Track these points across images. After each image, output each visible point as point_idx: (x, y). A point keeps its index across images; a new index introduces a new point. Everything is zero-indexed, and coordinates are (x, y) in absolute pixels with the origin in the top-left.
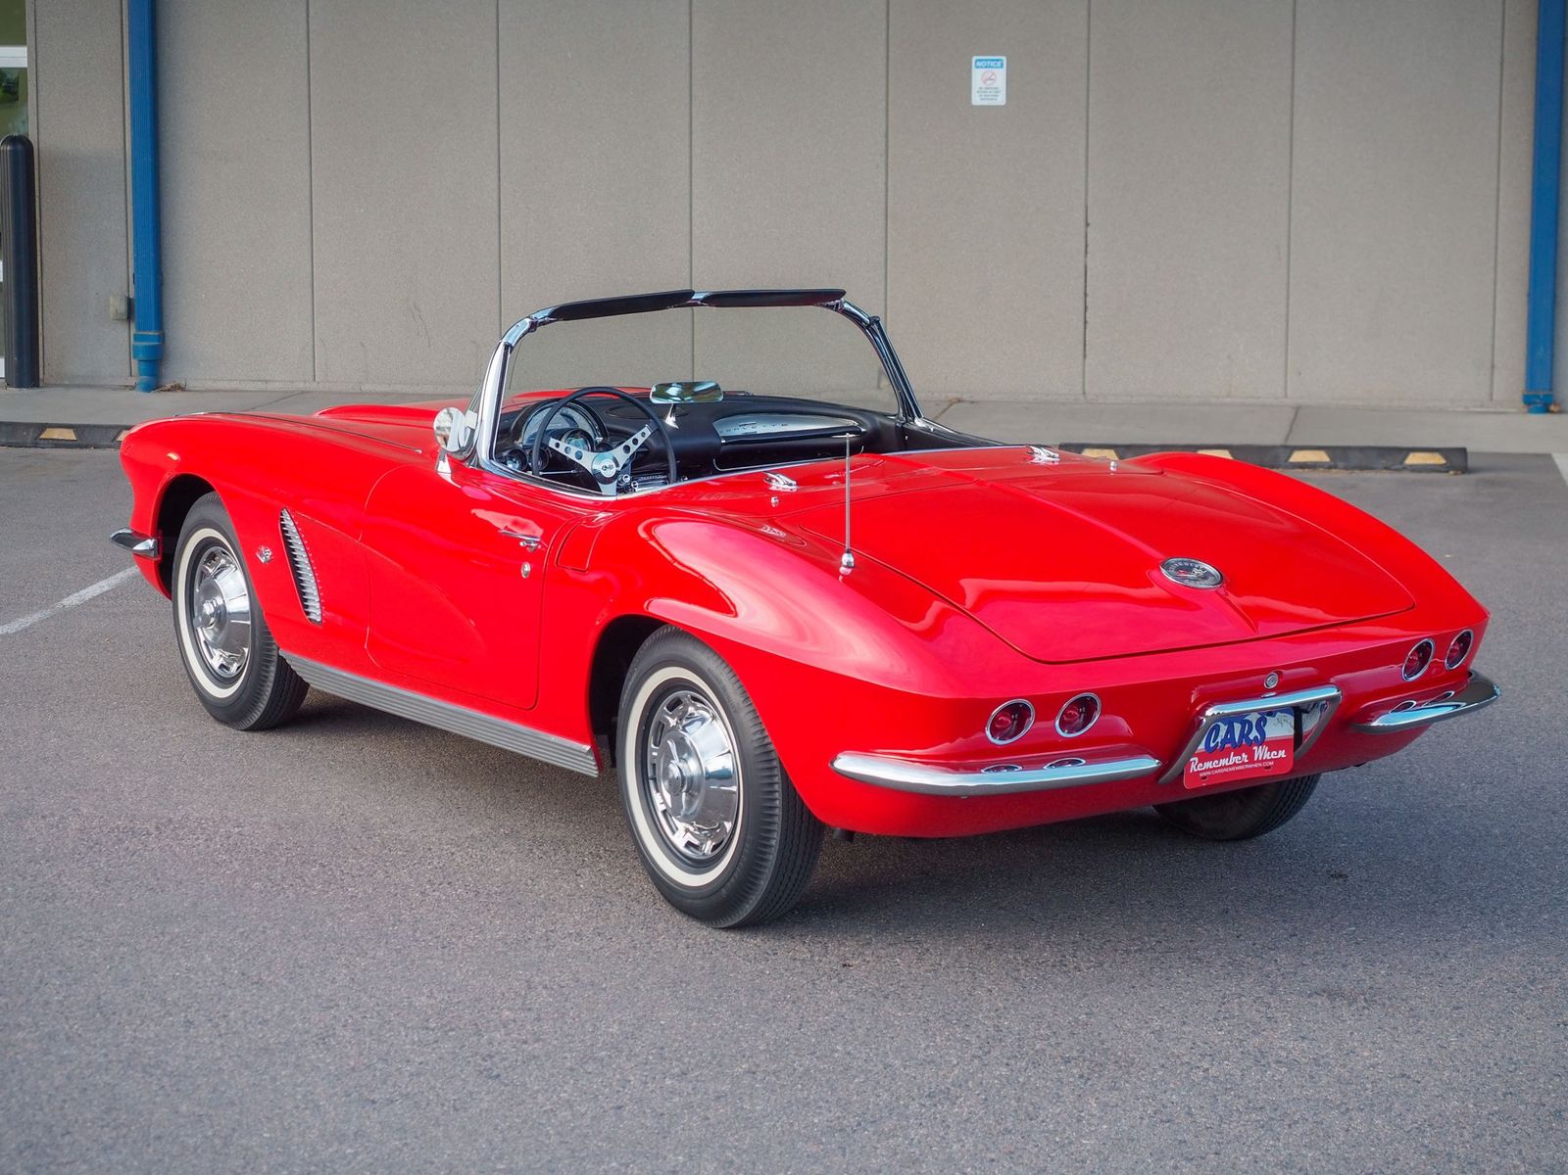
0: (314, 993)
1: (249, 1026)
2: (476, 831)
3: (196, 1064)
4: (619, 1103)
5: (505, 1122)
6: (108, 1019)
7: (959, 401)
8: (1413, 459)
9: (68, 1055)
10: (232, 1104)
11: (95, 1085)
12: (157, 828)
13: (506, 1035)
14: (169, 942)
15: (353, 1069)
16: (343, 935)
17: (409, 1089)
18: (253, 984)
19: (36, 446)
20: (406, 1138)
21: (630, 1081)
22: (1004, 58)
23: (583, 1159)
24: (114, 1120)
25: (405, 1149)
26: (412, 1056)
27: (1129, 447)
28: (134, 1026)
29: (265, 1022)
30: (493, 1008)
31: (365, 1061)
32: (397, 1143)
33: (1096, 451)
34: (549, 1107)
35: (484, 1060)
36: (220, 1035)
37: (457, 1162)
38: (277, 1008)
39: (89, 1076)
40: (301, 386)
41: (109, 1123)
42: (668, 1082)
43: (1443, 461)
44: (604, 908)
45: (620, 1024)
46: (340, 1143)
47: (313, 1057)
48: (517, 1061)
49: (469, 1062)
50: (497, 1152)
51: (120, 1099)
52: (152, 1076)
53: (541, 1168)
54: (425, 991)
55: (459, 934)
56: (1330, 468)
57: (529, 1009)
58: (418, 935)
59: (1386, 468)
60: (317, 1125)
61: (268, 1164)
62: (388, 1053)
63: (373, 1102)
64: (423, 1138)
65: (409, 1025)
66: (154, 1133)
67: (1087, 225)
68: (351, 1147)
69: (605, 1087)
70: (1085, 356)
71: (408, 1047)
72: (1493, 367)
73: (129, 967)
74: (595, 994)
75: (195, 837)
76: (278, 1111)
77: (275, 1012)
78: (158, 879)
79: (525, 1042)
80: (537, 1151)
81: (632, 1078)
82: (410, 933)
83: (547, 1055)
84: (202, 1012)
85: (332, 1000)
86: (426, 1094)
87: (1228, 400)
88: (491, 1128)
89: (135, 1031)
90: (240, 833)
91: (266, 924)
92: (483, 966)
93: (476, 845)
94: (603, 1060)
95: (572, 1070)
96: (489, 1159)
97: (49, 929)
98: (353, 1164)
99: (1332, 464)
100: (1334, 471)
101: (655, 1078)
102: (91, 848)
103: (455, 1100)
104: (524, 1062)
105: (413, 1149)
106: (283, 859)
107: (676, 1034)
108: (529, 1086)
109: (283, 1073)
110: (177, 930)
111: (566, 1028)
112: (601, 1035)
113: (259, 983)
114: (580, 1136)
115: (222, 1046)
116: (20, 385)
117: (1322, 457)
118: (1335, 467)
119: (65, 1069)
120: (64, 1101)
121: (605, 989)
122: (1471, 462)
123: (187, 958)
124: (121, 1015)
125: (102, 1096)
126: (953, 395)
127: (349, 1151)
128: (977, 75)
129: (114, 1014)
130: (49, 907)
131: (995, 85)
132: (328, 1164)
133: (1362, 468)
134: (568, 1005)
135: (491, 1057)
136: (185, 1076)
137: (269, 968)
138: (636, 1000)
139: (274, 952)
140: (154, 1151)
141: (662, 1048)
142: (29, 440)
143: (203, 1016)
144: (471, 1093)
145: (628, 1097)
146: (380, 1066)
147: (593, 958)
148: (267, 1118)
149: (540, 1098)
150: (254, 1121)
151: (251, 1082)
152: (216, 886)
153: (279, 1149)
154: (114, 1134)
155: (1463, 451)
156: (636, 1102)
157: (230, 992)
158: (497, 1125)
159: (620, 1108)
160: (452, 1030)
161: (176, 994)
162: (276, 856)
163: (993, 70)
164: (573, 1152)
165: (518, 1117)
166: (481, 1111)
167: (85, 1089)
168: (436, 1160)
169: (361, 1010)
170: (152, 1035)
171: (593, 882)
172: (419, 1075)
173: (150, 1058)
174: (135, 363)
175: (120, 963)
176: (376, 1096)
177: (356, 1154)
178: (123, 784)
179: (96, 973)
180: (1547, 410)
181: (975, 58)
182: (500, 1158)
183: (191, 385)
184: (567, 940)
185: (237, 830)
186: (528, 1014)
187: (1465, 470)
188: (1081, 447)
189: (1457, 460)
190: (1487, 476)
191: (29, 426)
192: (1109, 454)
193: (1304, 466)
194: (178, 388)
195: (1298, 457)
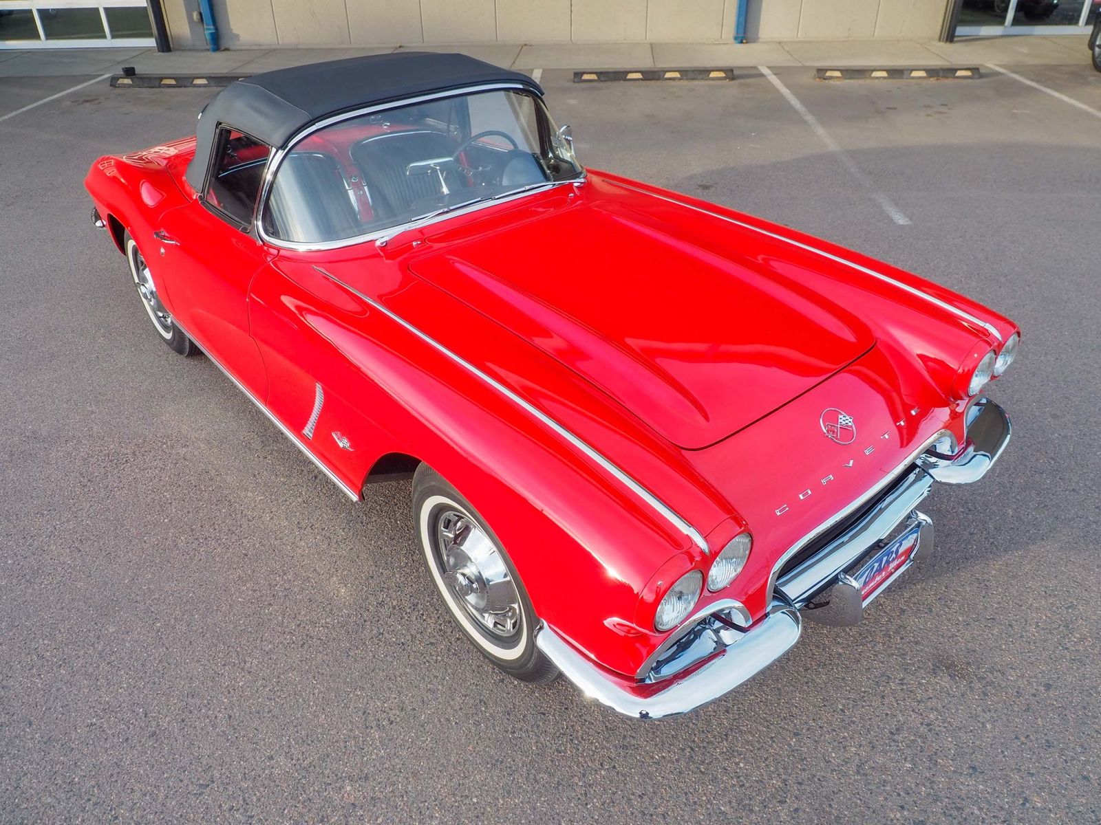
8: (712, 75)
19: (160, 87)
27: (601, 73)
33: (589, 75)
40: (273, 47)
43: (724, 75)
56: (680, 79)
59: (702, 79)
70: (571, 25)
72: (722, 25)
87: (625, 42)
100: (682, 81)
116: (163, 52)
117: (677, 75)
118: (682, 79)
122: (736, 74)
126: (523, 42)
133: (693, 79)
142: (157, 84)
155: (729, 68)
174: (208, 40)
180: (742, 42)
183: (232, 48)
187: (733, 78)
188: (583, 73)
189: (730, 74)
190: (742, 81)
191: (155, 78)
192: (594, 77)
193: (670, 79)
194: (227, 49)
195: (668, 75)
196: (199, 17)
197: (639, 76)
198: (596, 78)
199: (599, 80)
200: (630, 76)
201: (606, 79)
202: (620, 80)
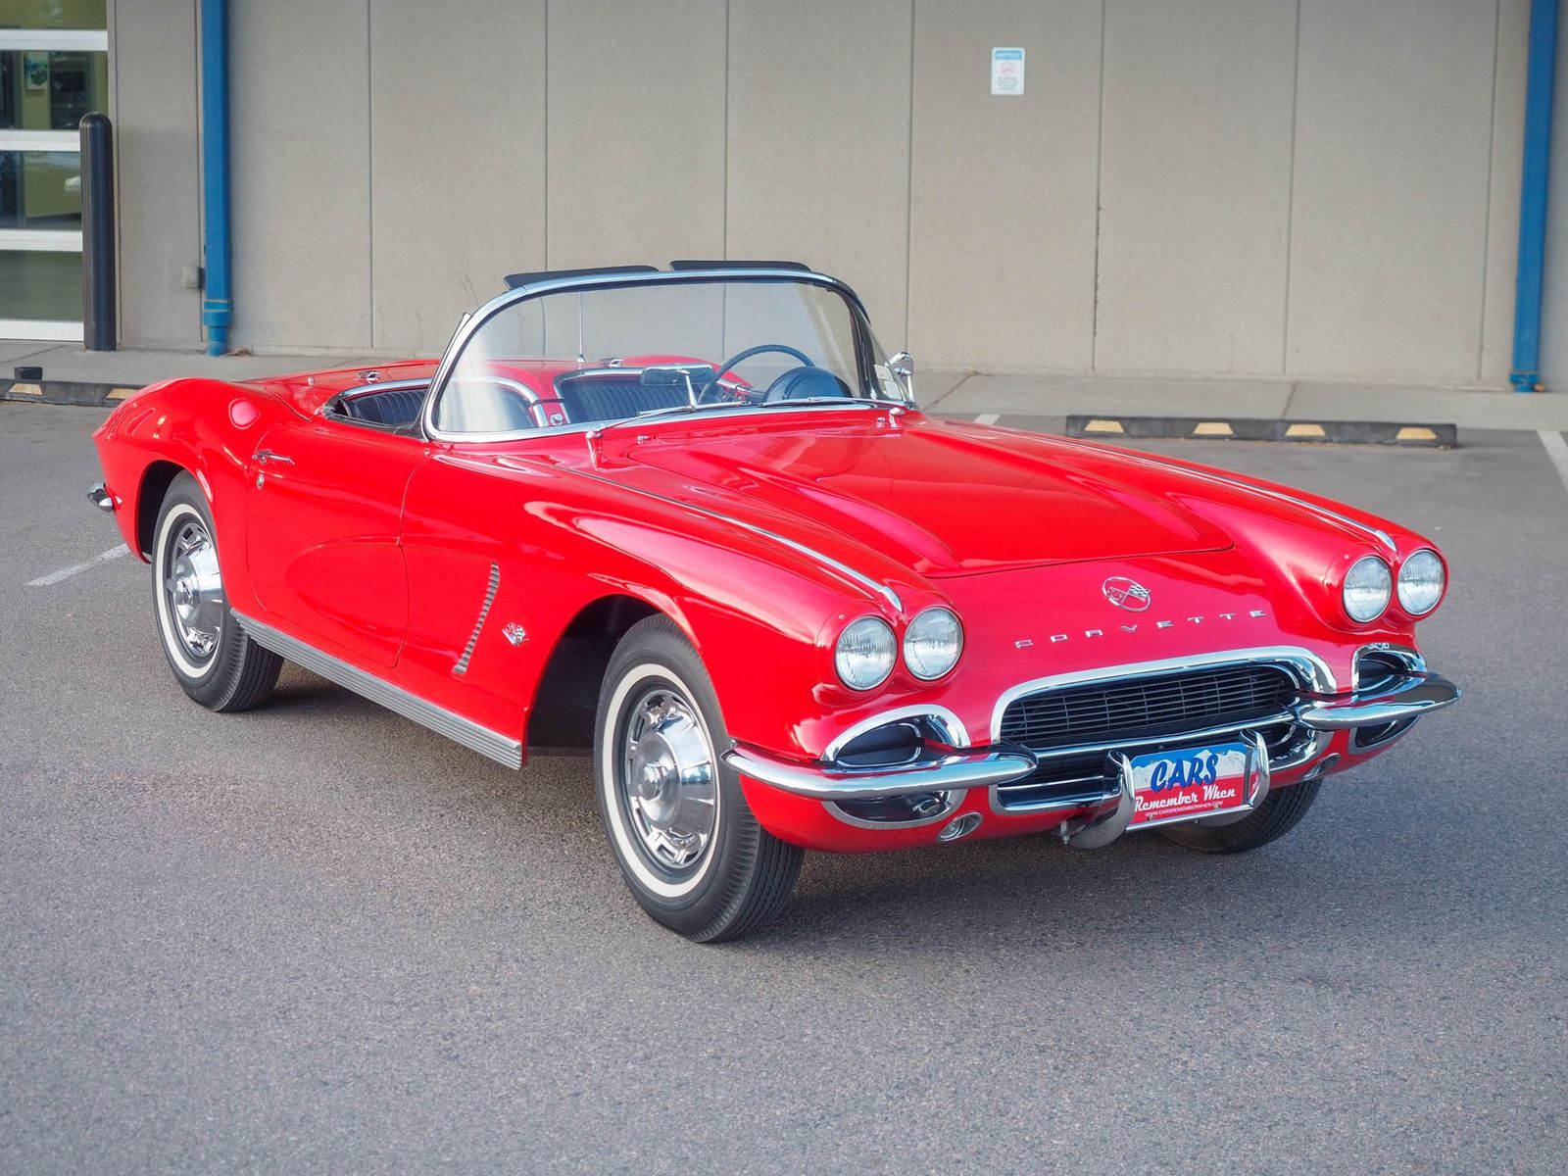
0: (282, 961)
1: (211, 997)
2: (469, 793)
3: (151, 1037)
4: (577, 1090)
5: (457, 1109)
6: (70, 987)
7: (976, 374)
8: (1404, 434)
9: (23, 1025)
10: (181, 1083)
11: (45, 1060)
12: (154, 784)
13: (470, 1011)
14: (145, 905)
15: (310, 1047)
16: (321, 900)
17: (363, 1071)
18: (222, 951)
19: (103, 405)
20: (353, 1125)
21: (590, 1065)
22: (1022, 50)
23: (533, 1152)
24: (57, 1099)
25: (351, 1138)
26: (372, 1033)
27: (1133, 419)
28: (95, 995)
29: (230, 992)
30: (461, 982)
31: (323, 1038)
32: (343, 1130)
33: (1102, 422)
34: (504, 1093)
35: (445, 1039)
36: (181, 1007)
37: (402, 1154)
38: (243, 978)
39: (41, 1050)
40: (359, 352)
41: (51, 1102)
42: (630, 1067)
43: (1433, 437)
44: (585, 875)
45: (588, 1001)
46: (285, 1129)
47: (271, 1032)
48: (478, 1040)
49: (429, 1041)
50: (445, 1142)
51: (67, 1076)
52: (104, 1050)
53: (488, 1162)
54: (394, 962)
55: (436, 901)
56: (1325, 441)
57: (498, 984)
58: (396, 901)
59: (1379, 443)
60: (264, 1108)
61: (207, 1151)
62: (348, 1030)
63: (326, 1083)
64: (370, 1125)
65: (373, 999)
66: (95, 1114)
67: (1099, 209)
68: (295, 1133)
69: (565, 1070)
70: (1095, 333)
71: (369, 1023)
72: (1482, 348)
73: (101, 931)
74: (566, 968)
75: (190, 794)
76: (226, 1092)
77: (240, 982)
78: (146, 838)
79: (489, 1020)
80: (486, 1142)
81: (593, 1062)
82: (388, 899)
83: (510, 1034)
84: (166, 981)
85: (300, 970)
86: (380, 1076)
87: (1229, 376)
88: (442, 1116)
89: (95, 1001)
90: (235, 792)
91: (245, 887)
92: (457, 936)
93: (467, 807)
94: (566, 1041)
95: (533, 1051)
96: (436, 1150)
97: (28, 889)
98: (295, 1153)
99: (1327, 438)
100: (1328, 444)
101: (616, 1062)
102: (86, 804)
103: (409, 1083)
104: (485, 1042)
105: (358, 1138)
106: (273, 819)
107: (643, 1014)
108: (487, 1068)
109: (238, 1050)
110: (155, 892)
111: (532, 1004)
112: (567, 1013)
113: (229, 951)
114: (532, 1126)
115: (181, 1018)
116: (98, 348)
117: (1318, 431)
118: (1330, 441)
119: (18, 1041)
120: (10, 1077)
121: (576, 963)
122: (1460, 438)
123: (161, 922)
124: (84, 983)
125: (50, 1072)
126: (971, 369)
127: (292, 1138)
128: (998, 66)
129: (77, 981)
130: (33, 865)
131: (1013, 76)
132: (269, 1153)
133: (1355, 442)
134: (538, 980)
135: (452, 1035)
136: (138, 1052)
137: (241, 935)
138: (607, 975)
139: (249, 917)
140: (92, 1135)
141: (628, 1029)
142: (97, 399)
143: (167, 985)
144: (426, 1075)
145: (588, 1083)
146: (337, 1043)
147: (569, 929)
148: (215, 1100)
149: (497, 1082)
150: (200, 1103)
151: (203, 1059)
152: (202, 847)
153: (221, 1135)
154: (54, 1115)
155: (1453, 427)
156: (595, 1089)
157: (198, 960)
158: (449, 1111)
159: (577, 1094)
160: (417, 1005)
161: (143, 961)
162: (267, 815)
163: (1012, 61)
164: (523, 1144)
165: (471, 1103)
166: (435, 1095)
167: (34, 1064)
168: (381, 1151)
169: (327, 981)
170: (111, 1006)
171: (579, 848)
172: (375, 1055)
173: (105, 1031)
174: (205, 328)
175: (93, 927)
176: (329, 1077)
177: (299, 1142)
178: (128, 739)
179: (67, 937)
181: (995, 50)
182: (447, 1150)
183: (257, 350)
184: (545, 910)
185: (232, 787)
186: (495, 989)
187: (1455, 445)
188: (1088, 419)
189: (1447, 435)
190: (1475, 451)
191: (97, 386)
192: (1115, 427)
193: (1299, 439)
194: (245, 353)
195: (1294, 431)
196: (194, 277)
197: (1225, 429)
198: (1121, 431)
199: (1127, 434)
200: (1202, 429)
201: (1144, 432)
202: (1180, 437)
